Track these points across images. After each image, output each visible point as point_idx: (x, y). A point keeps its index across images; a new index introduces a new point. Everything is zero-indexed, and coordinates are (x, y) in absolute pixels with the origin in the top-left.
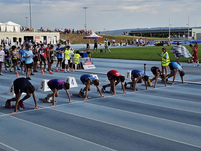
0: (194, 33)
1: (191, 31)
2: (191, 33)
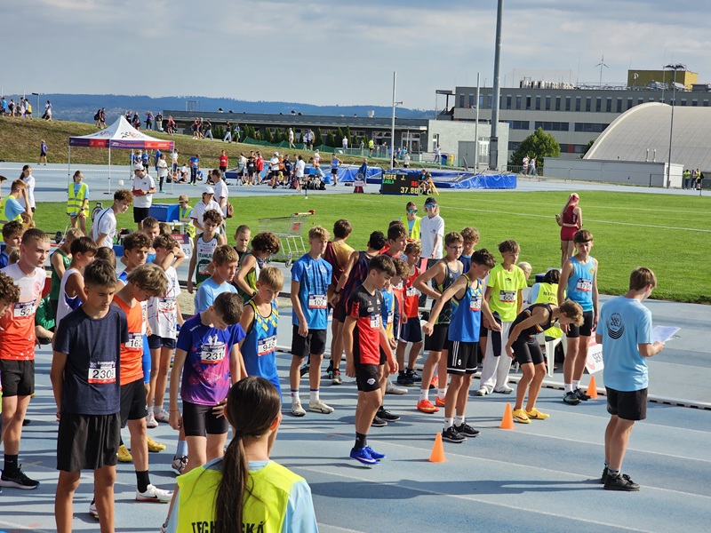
0: (435, 140)
1: (425, 128)
2: (424, 136)
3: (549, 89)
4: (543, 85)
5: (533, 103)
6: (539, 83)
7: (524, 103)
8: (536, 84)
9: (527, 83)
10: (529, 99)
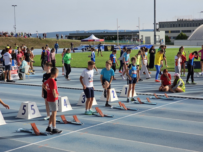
0: (142, 37)
1: (138, 34)
3: (186, 21)
4: (184, 20)
5: (181, 25)
6: (183, 19)
7: (178, 25)
8: (182, 19)
9: (179, 19)
10: (179, 24)
